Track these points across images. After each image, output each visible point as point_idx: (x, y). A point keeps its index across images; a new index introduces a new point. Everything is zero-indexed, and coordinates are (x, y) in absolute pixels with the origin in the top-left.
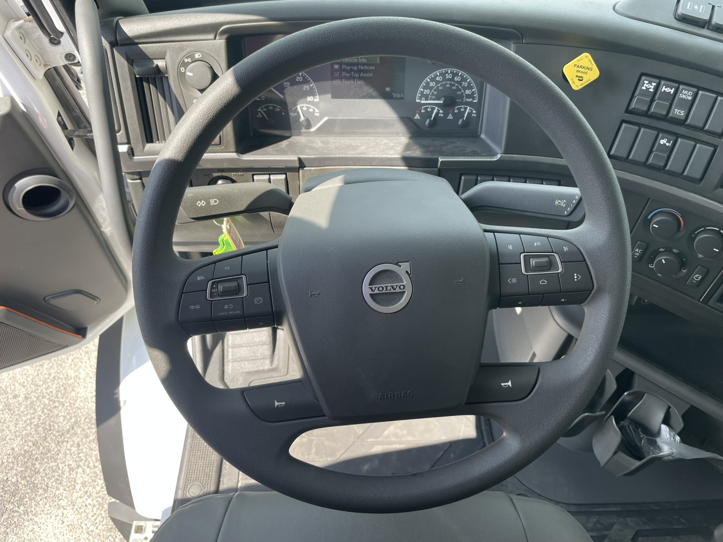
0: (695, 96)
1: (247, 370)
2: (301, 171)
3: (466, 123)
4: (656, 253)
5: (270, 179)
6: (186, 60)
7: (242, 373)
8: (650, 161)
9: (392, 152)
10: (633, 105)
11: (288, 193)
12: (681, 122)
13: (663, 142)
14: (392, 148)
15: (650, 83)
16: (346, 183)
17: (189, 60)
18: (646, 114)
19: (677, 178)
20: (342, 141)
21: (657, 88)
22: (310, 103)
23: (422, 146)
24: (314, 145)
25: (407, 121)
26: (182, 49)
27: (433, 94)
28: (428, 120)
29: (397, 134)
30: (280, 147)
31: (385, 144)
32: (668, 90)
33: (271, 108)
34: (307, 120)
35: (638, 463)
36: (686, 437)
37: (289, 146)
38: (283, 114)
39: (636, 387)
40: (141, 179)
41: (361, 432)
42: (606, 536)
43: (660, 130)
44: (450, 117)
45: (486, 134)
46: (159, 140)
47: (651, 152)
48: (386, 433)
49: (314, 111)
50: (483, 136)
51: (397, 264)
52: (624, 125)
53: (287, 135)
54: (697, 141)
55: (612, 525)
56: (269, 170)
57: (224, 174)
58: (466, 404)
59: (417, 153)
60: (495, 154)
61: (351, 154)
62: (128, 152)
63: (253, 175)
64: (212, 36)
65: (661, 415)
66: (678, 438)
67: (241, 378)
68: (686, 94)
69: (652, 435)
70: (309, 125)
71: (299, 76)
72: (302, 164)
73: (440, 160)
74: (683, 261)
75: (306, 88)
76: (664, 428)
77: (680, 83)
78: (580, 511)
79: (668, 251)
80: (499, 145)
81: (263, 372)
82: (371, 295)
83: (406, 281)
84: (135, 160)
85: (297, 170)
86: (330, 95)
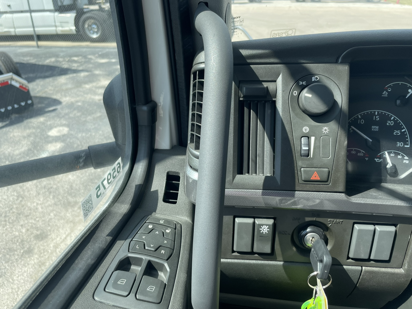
33: (353, 152)
38: (367, 159)
71: (391, 120)
75: (397, 133)
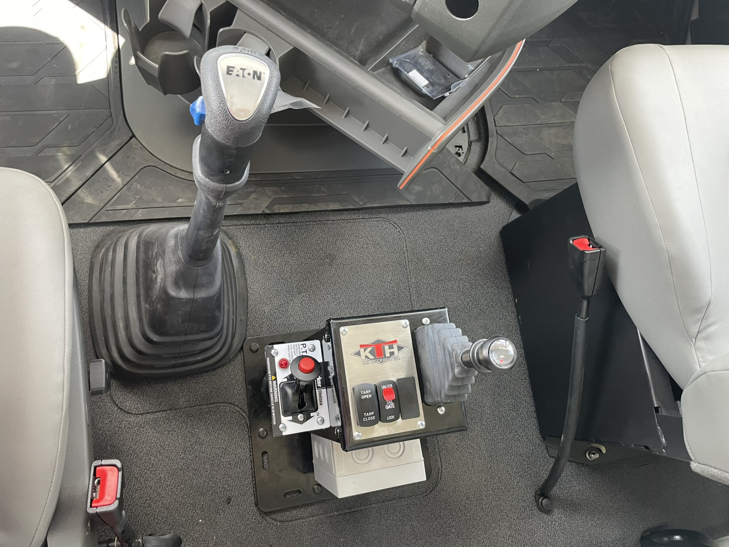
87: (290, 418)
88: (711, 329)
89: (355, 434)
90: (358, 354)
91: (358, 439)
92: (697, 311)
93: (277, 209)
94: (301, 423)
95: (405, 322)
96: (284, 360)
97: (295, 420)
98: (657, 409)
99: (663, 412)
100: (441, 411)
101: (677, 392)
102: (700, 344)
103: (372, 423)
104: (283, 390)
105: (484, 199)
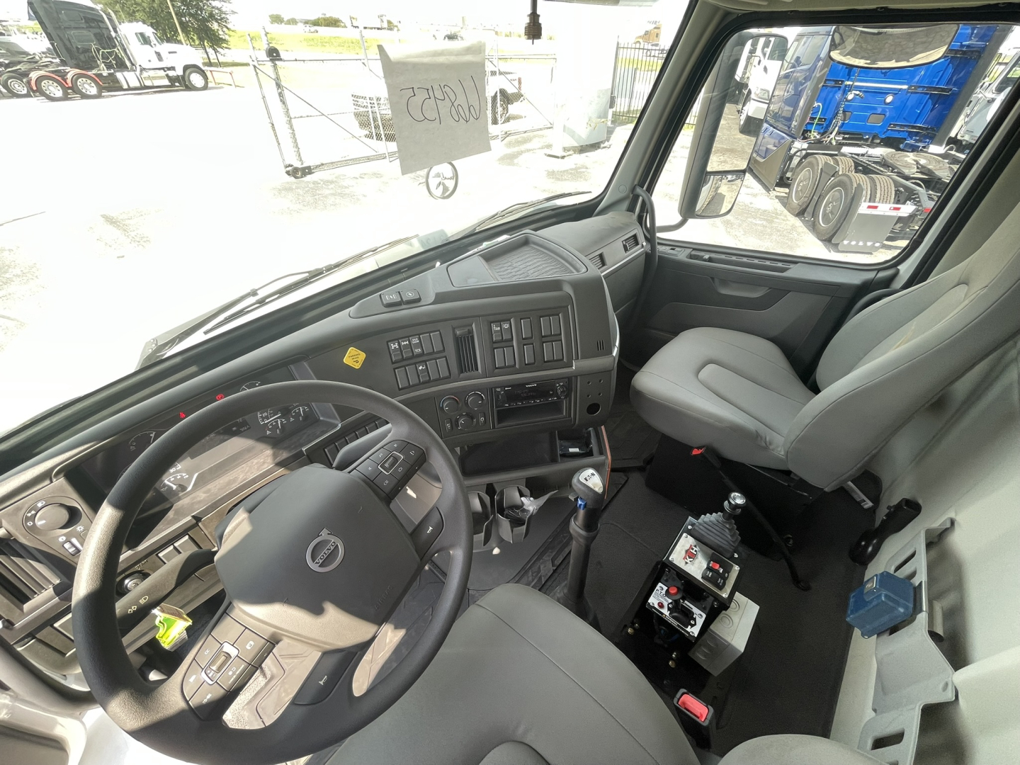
0: (420, 339)
1: (246, 702)
2: (200, 524)
3: (306, 417)
4: (457, 421)
5: (175, 548)
6: (29, 515)
7: (243, 707)
8: (421, 380)
9: (266, 465)
10: (394, 359)
11: (201, 548)
12: (422, 354)
13: (420, 368)
14: (264, 463)
15: (394, 344)
16: (250, 511)
17: (33, 512)
18: (403, 360)
19: (440, 381)
20: (221, 482)
21: (399, 345)
22: (174, 473)
23: (285, 449)
24: (199, 499)
25: (262, 439)
26: (19, 509)
27: (270, 414)
28: (278, 431)
29: (262, 451)
30: (169, 519)
31: (257, 463)
32: (405, 343)
34: (180, 486)
35: (525, 527)
36: (535, 495)
37: (177, 513)
39: (498, 491)
40: (34, 638)
41: (371, 656)
42: (541, 576)
43: (415, 364)
44: (292, 419)
45: (322, 416)
46: (36, 593)
47: (419, 376)
48: (388, 641)
49: (182, 477)
50: (321, 418)
51: (319, 536)
52: (396, 370)
53: (168, 506)
54: (436, 359)
55: (539, 568)
56: (170, 541)
57: (127, 573)
58: (421, 560)
59: (284, 455)
60: (337, 426)
61: (234, 487)
62: (4, 627)
63: (157, 555)
64: (47, 482)
65: (517, 494)
66: (532, 499)
67: (245, 713)
68: (415, 341)
69: (520, 507)
70: (183, 488)
72: (197, 519)
73: (304, 449)
74: (471, 416)
76: (522, 499)
77: (408, 337)
78: (518, 579)
79: (461, 415)
80: (335, 418)
81: (262, 689)
82: (319, 566)
83: (333, 539)
84: (17, 628)
85: (197, 525)
86: (189, 458)
87: (690, 627)
88: (768, 439)
89: (724, 596)
90: (686, 563)
91: (727, 596)
92: (757, 437)
93: (558, 562)
94: (695, 624)
95: (685, 535)
96: (659, 603)
97: (692, 626)
98: (789, 486)
99: (792, 484)
100: (736, 556)
101: (788, 473)
102: (771, 447)
103: (724, 584)
104: (673, 617)
105: (626, 479)
